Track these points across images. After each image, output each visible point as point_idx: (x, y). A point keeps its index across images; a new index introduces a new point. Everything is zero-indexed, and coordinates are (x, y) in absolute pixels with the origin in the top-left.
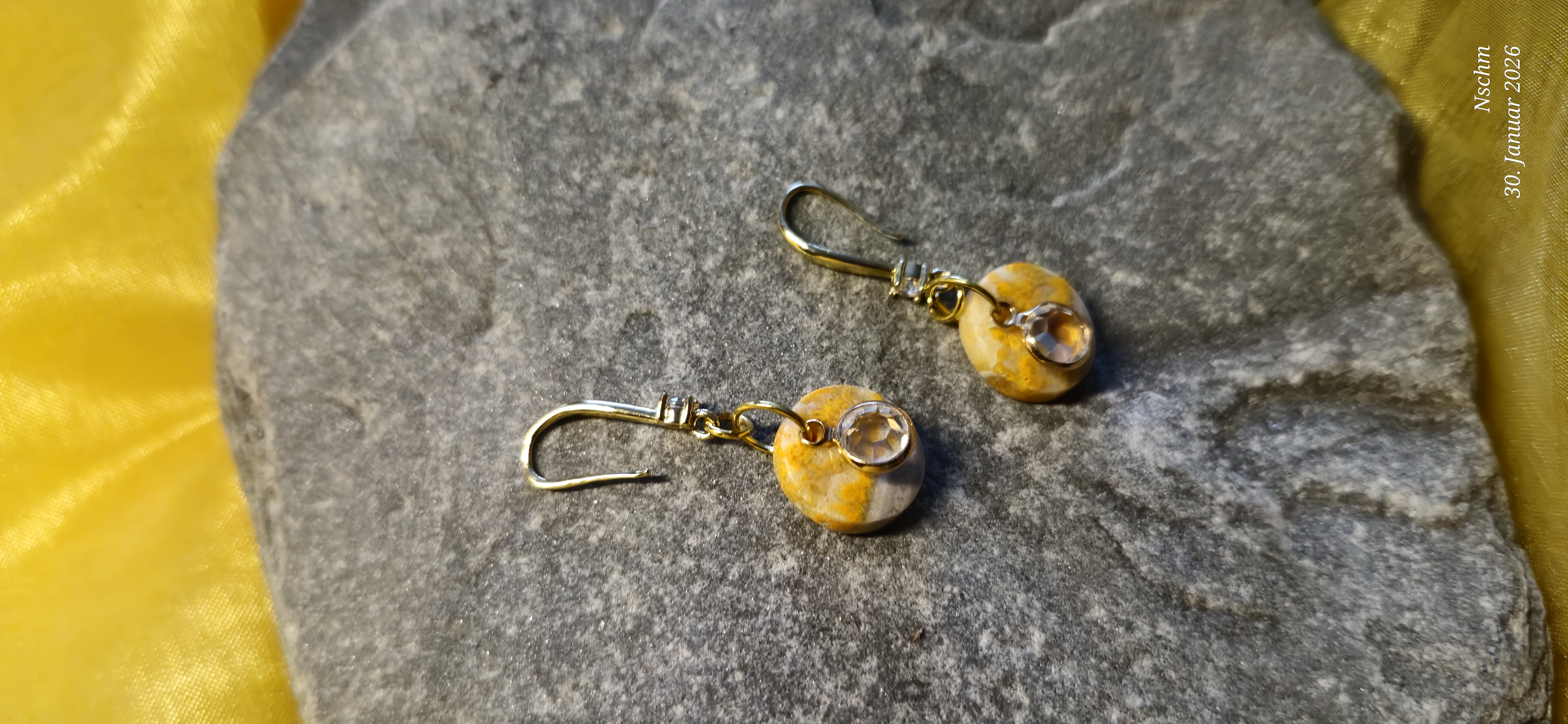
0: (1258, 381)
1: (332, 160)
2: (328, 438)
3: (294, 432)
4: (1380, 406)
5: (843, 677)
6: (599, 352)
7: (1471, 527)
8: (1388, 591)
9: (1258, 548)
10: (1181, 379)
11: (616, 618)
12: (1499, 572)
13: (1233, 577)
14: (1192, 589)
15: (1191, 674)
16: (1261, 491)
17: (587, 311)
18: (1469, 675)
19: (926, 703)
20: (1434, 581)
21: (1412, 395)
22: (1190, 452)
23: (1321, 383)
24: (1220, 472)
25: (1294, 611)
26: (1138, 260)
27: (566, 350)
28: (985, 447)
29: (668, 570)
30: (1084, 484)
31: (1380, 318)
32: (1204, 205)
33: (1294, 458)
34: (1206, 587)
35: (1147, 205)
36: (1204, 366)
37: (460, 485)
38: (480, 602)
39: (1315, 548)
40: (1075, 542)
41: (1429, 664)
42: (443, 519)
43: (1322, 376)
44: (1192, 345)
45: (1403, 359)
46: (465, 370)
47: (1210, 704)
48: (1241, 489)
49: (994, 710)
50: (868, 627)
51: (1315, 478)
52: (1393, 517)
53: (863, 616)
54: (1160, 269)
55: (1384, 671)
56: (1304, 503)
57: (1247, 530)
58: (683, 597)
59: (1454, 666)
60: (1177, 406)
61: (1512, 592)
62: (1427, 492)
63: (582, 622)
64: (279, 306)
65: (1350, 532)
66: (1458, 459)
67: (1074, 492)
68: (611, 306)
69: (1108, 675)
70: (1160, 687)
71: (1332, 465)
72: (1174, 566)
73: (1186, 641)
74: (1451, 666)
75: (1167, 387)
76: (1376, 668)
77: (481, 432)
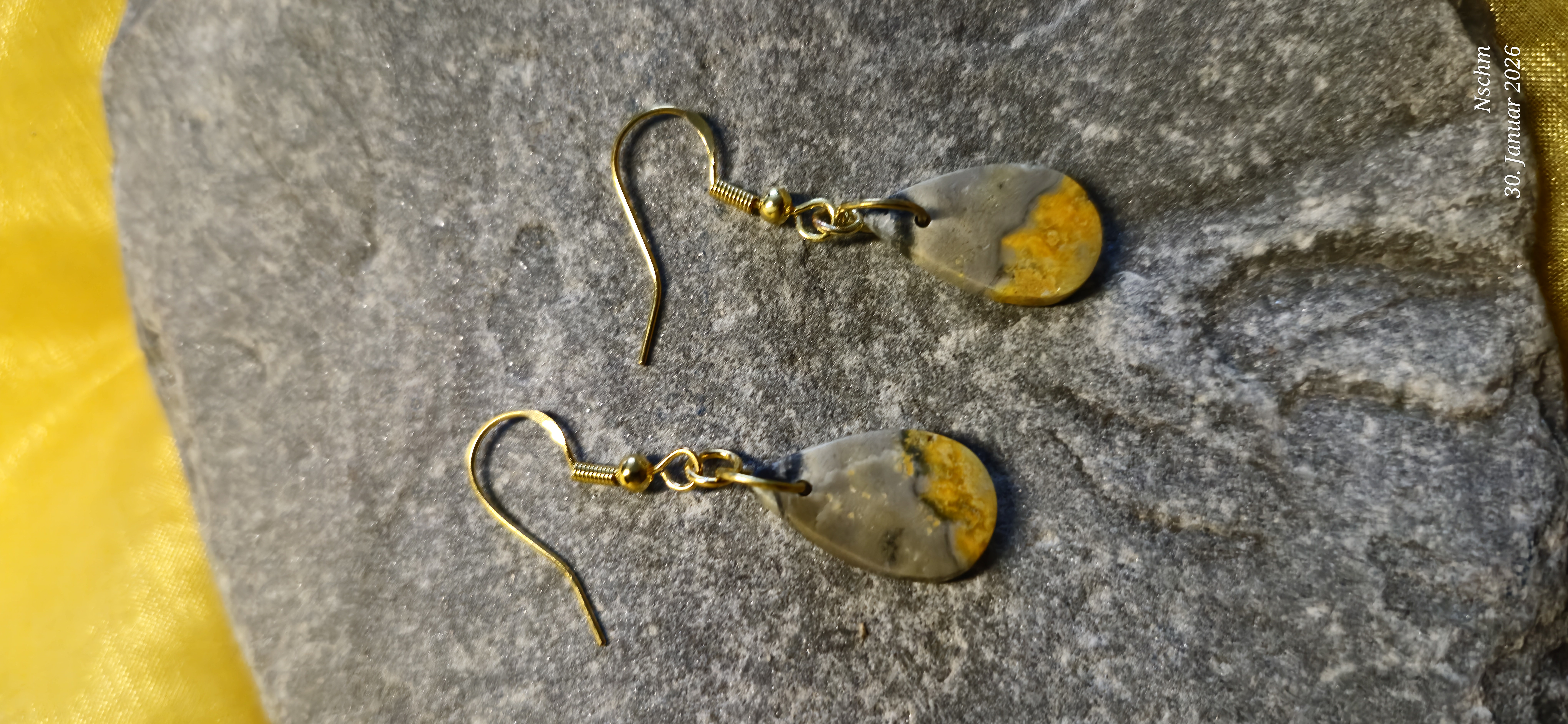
0: (1259, 249)
1: (203, 68)
2: (232, 382)
3: (200, 376)
4: (1410, 270)
5: (762, 630)
6: (490, 276)
7: (1510, 418)
8: (1398, 501)
9: (1245, 455)
10: (1165, 252)
11: (526, 571)
12: (1539, 474)
13: (1213, 490)
14: (1163, 507)
15: (1155, 607)
16: (1255, 385)
17: (474, 228)
18: (1489, 598)
19: (853, 653)
20: (1456, 487)
21: (1449, 256)
22: (1170, 343)
23: (1337, 245)
24: (1205, 365)
25: (1285, 528)
26: (1116, 108)
27: (456, 276)
28: (926, 354)
29: (576, 519)
30: (1040, 391)
31: (1416, 159)
32: (1197, 32)
33: (1298, 342)
34: (1179, 504)
35: (1127, 36)
36: (1193, 235)
37: (362, 431)
38: (393, 554)
39: (1315, 452)
40: (1027, 460)
41: (1442, 586)
42: (349, 467)
43: (1339, 237)
44: (1180, 208)
45: (1439, 212)
46: (356, 303)
47: (1177, 641)
48: (1230, 385)
49: (928, 658)
50: (790, 572)
51: (1322, 365)
52: (1413, 410)
53: (784, 561)
54: (1142, 117)
55: (1386, 597)
56: (1306, 396)
57: (1234, 434)
58: (592, 548)
59: (1472, 589)
60: (1157, 288)
61: (1552, 498)
62: (1457, 378)
63: (492, 576)
64: (171, 239)
65: (1359, 430)
66: (1501, 335)
67: (1028, 401)
68: (499, 221)
69: (1058, 612)
70: (1119, 624)
71: (1343, 349)
72: (1143, 482)
73: (1153, 570)
74: (1467, 589)
75: (1147, 263)
76: (1377, 593)
77: (377, 371)
